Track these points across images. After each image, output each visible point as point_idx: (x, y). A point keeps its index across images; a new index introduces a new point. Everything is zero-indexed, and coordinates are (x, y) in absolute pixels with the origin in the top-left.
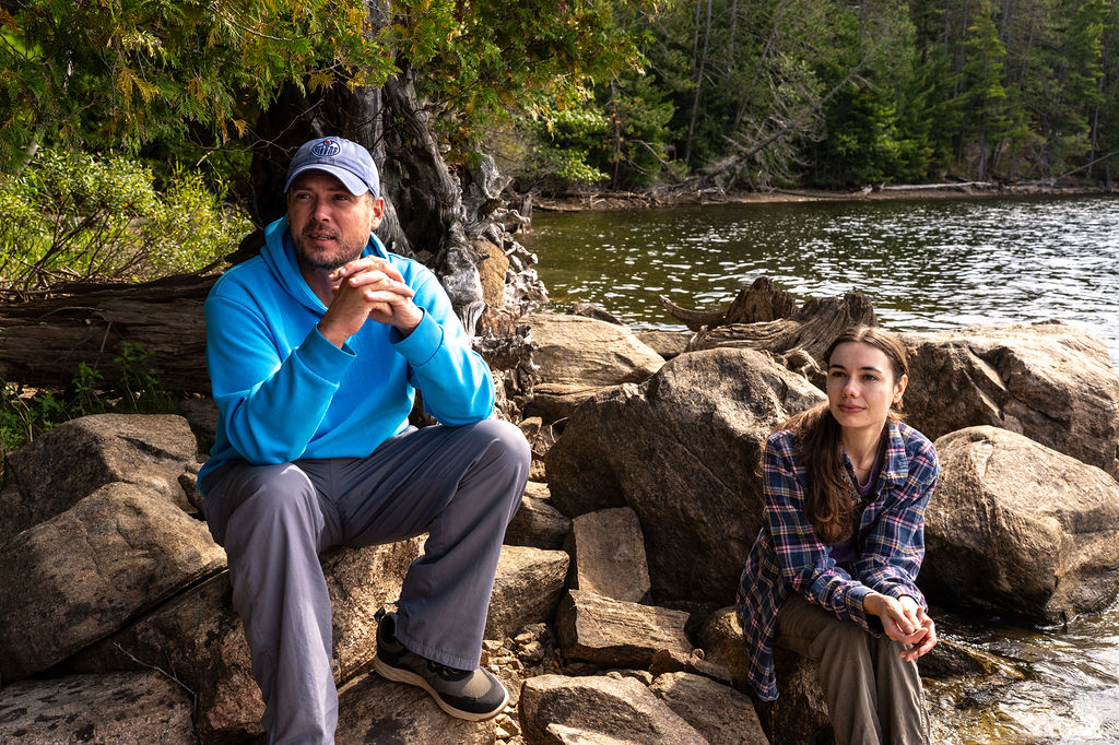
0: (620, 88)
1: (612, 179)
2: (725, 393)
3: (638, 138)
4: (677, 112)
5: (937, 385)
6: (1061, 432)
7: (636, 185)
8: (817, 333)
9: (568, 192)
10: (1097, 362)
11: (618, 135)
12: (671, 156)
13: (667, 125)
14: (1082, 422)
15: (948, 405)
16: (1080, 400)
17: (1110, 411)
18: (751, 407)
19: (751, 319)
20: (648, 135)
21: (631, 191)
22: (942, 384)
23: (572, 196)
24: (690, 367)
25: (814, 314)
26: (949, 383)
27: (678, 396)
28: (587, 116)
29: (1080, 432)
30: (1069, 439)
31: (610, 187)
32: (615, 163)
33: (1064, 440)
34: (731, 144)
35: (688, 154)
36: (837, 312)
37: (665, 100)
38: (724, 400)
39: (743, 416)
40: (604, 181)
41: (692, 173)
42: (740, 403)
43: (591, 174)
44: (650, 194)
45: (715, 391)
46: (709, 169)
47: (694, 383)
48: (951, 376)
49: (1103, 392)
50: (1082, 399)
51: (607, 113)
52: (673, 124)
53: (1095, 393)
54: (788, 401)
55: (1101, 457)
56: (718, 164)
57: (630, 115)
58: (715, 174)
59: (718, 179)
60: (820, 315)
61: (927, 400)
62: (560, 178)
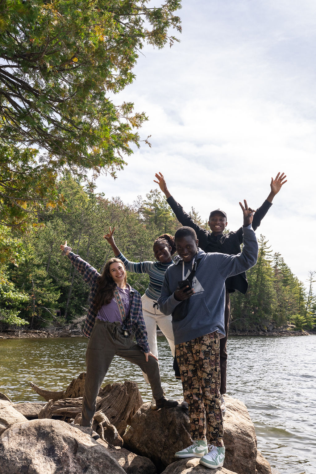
0: (36, 283)
1: (30, 324)
2: (39, 451)
3: (44, 306)
4: (61, 295)
5: (169, 431)
6: (229, 456)
7: (41, 327)
8: (110, 402)
9: (9, 329)
10: (243, 417)
11: (34, 304)
12: (58, 314)
13: (57, 301)
14: (239, 451)
15: (174, 443)
16: (238, 438)
17: (251, 444)
18: (54, 460)
19: (77, 395)
20: (48, 304)
21: (39, 330)
22: (171, 431)
23: (10, 331)
24: (20, 433)
25: (109, 392)
26: (174, 431)
27: (8, 455)
28: (20, 295)
29: (239, 456)
30: (234, 460)
31: (29, 328)
32: (32, 317)
33: (232, 461)
34: (85, 310)
35: (66, 314)
36: (120, 391)
37: (57, 290)
38: (37, 456)
39: (49, 467)
40: (26, 325)
41: (67, 322)
42: (48, 458)
43: (20, 321)
44: (47, 331)
45: (33, 449)
46: (75, 321)
47: (20, 444)
48: (175, 426)
49: (247, 433)
50: (238, 437)
51: (30, 294)
52: (60, 301)
53: (244, 434)
54: (78, 454)
55: (249, 469)
56: (79, 319)
57: (40, 296)
58: (77, 323)
59: (79, 325)
60: (112, 393)
61: (164, 440)
62: (6, 323)
